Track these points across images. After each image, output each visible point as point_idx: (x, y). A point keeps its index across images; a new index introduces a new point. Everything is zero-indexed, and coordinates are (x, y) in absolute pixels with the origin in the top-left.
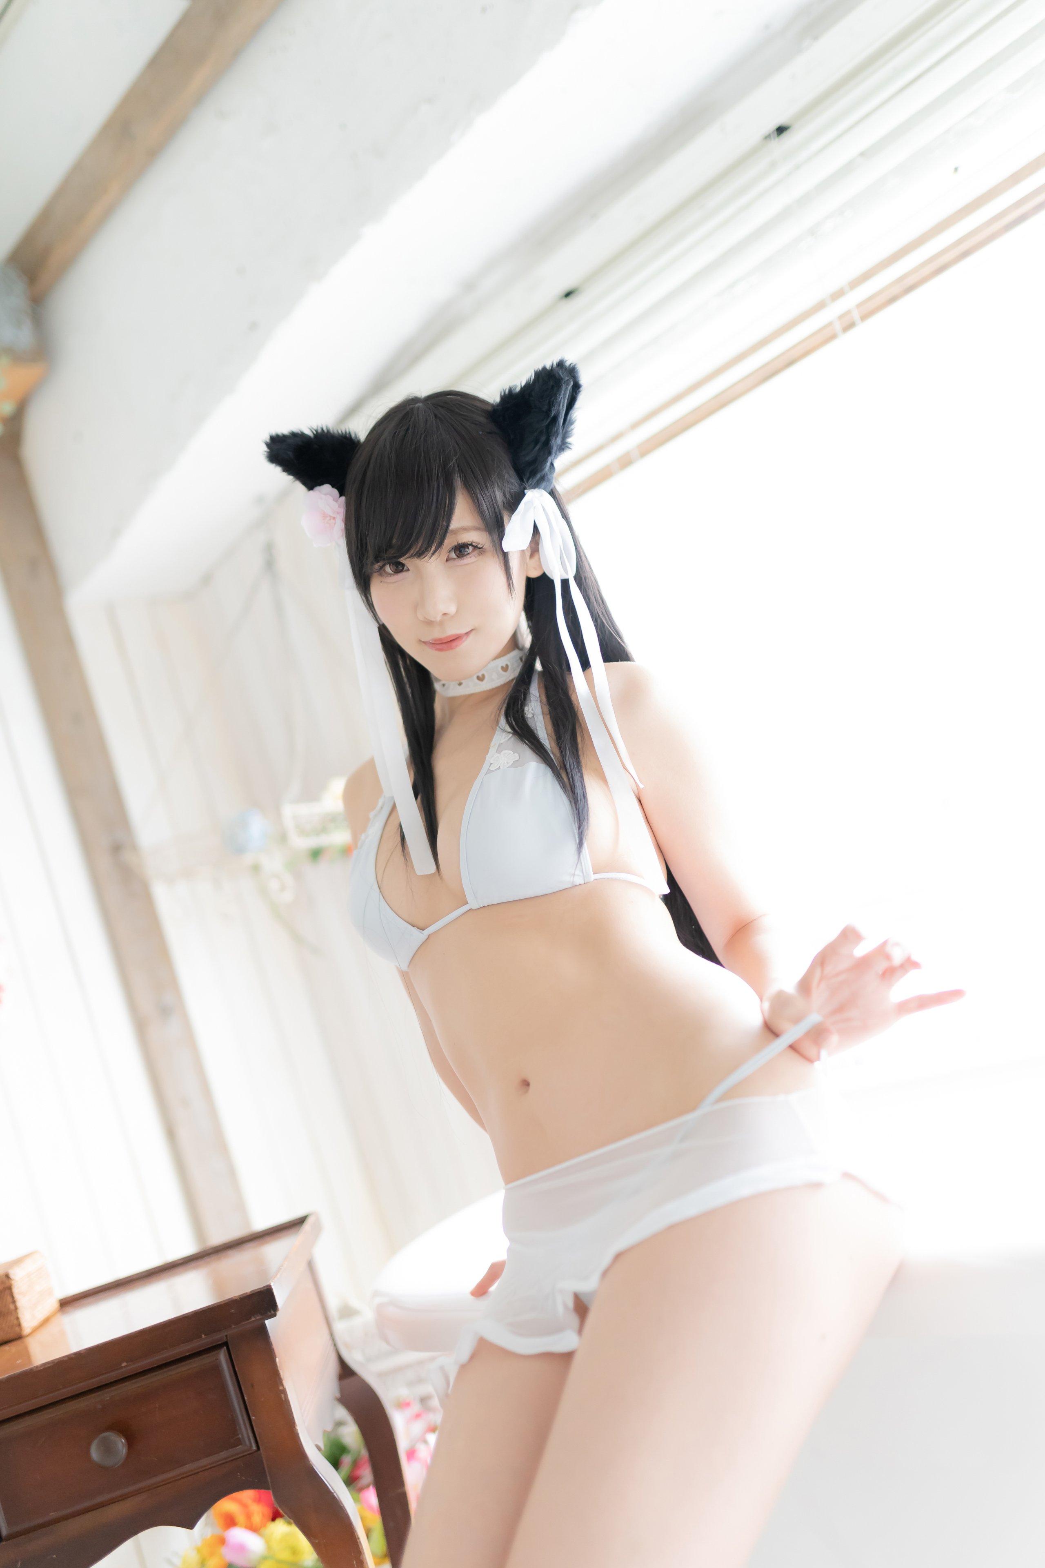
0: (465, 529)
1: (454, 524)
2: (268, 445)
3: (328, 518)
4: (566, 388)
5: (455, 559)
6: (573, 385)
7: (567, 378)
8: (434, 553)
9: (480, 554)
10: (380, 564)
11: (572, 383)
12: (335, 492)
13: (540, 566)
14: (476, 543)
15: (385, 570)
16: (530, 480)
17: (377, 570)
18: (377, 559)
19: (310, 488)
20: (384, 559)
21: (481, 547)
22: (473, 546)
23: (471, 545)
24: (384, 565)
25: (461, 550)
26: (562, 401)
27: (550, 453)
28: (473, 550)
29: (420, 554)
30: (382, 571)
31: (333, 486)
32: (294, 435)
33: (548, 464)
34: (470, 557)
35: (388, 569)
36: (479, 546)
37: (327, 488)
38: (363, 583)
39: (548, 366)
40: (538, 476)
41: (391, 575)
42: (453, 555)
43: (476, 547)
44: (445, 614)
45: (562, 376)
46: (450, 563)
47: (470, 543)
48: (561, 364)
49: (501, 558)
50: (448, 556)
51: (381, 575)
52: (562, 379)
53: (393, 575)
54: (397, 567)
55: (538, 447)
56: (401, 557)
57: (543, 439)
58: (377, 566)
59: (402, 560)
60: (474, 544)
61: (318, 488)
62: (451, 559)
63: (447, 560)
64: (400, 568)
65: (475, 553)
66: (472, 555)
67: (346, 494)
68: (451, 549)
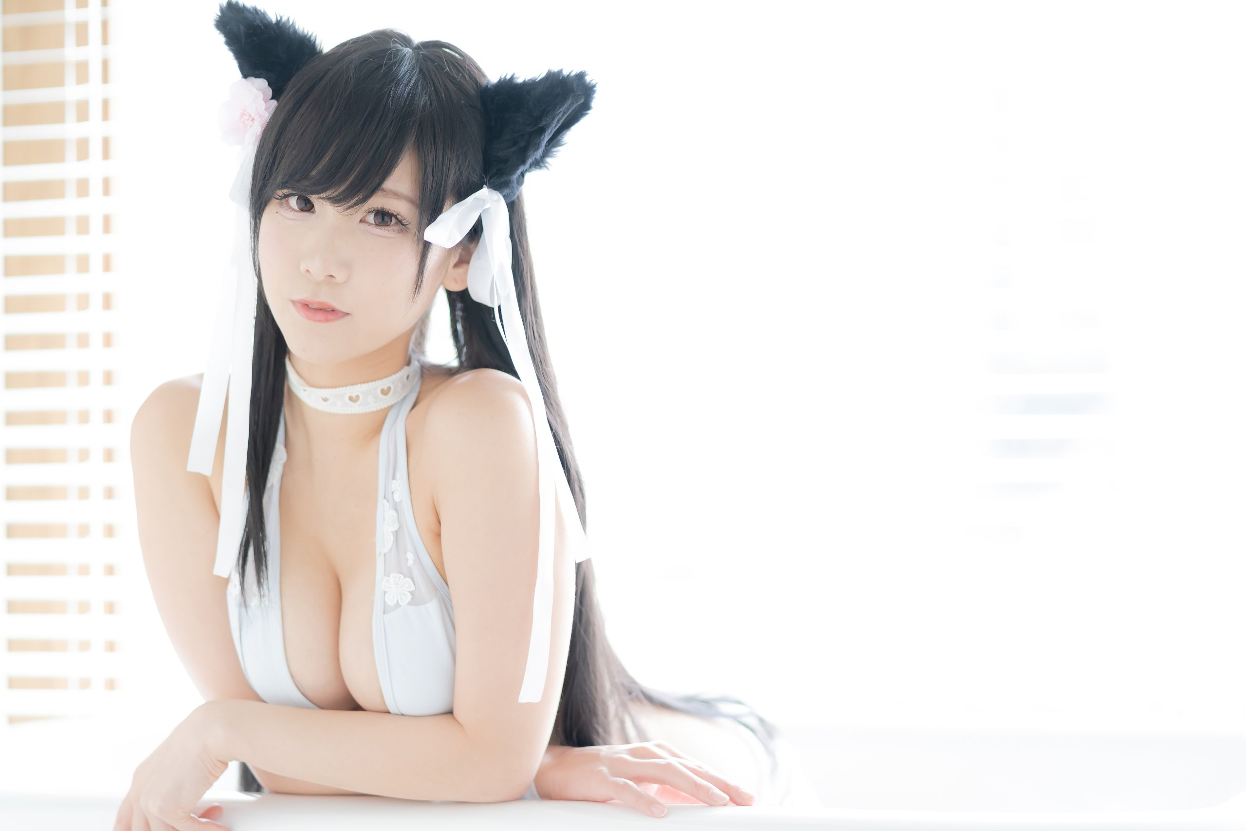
0: (396, 195)
2: (222, 10)
3: (246, 116)
4: (572, 104)
5: (370, 224)
6: (582, 104)
7: (579, 93)
8: (350, 207)
9: (400, 231)
10: (286, 191)
11: (582, 101)
12: (270, 92)
13: (465, 278)
14: (402, 217)
15: (287, 201)
17: (278, 197)
18: (283, 185)
19: (245, 76)
20: (292, 188)
21: (406, 224)
22: (397, 218)
23: (395, 216)
25: (384, 217)
26: (562, 115)
27: (524, 162)
28: (396, 224)
29: (336, 200)
30: (284, 200)
31: (269, 85)
32: (256, 11)
33: (519, 172)
34: (389, 231)
35: (293, 201)
36: (403, 222)
37: (262, 83)
38: (259, 203)
39: (565, 73)
40: (503, 179)
41: (293, 209)
42: (371, 218)
43: (399, 222)
44: (332, 276)
45: (575, 90)
46: (362, 225)
47: (395, 214)
48: (581, 76)
49: (421, 246)
50: (364, 216)
51: (281, 205)
52: (573, 91)
53: (295, 211)
54: (306, 204)
55: (514, 149)
56: (313, 193)
57: (522, 144)
58: (280, 193)
59: (313, 198)
60: (399, 217)
61: (252, 79)
62: (367, 223)
63: (361, 221)
64: (307, 206)
65: (396, 228)
66: (391, 228)
67: (281, 99)
68: (373, 211)
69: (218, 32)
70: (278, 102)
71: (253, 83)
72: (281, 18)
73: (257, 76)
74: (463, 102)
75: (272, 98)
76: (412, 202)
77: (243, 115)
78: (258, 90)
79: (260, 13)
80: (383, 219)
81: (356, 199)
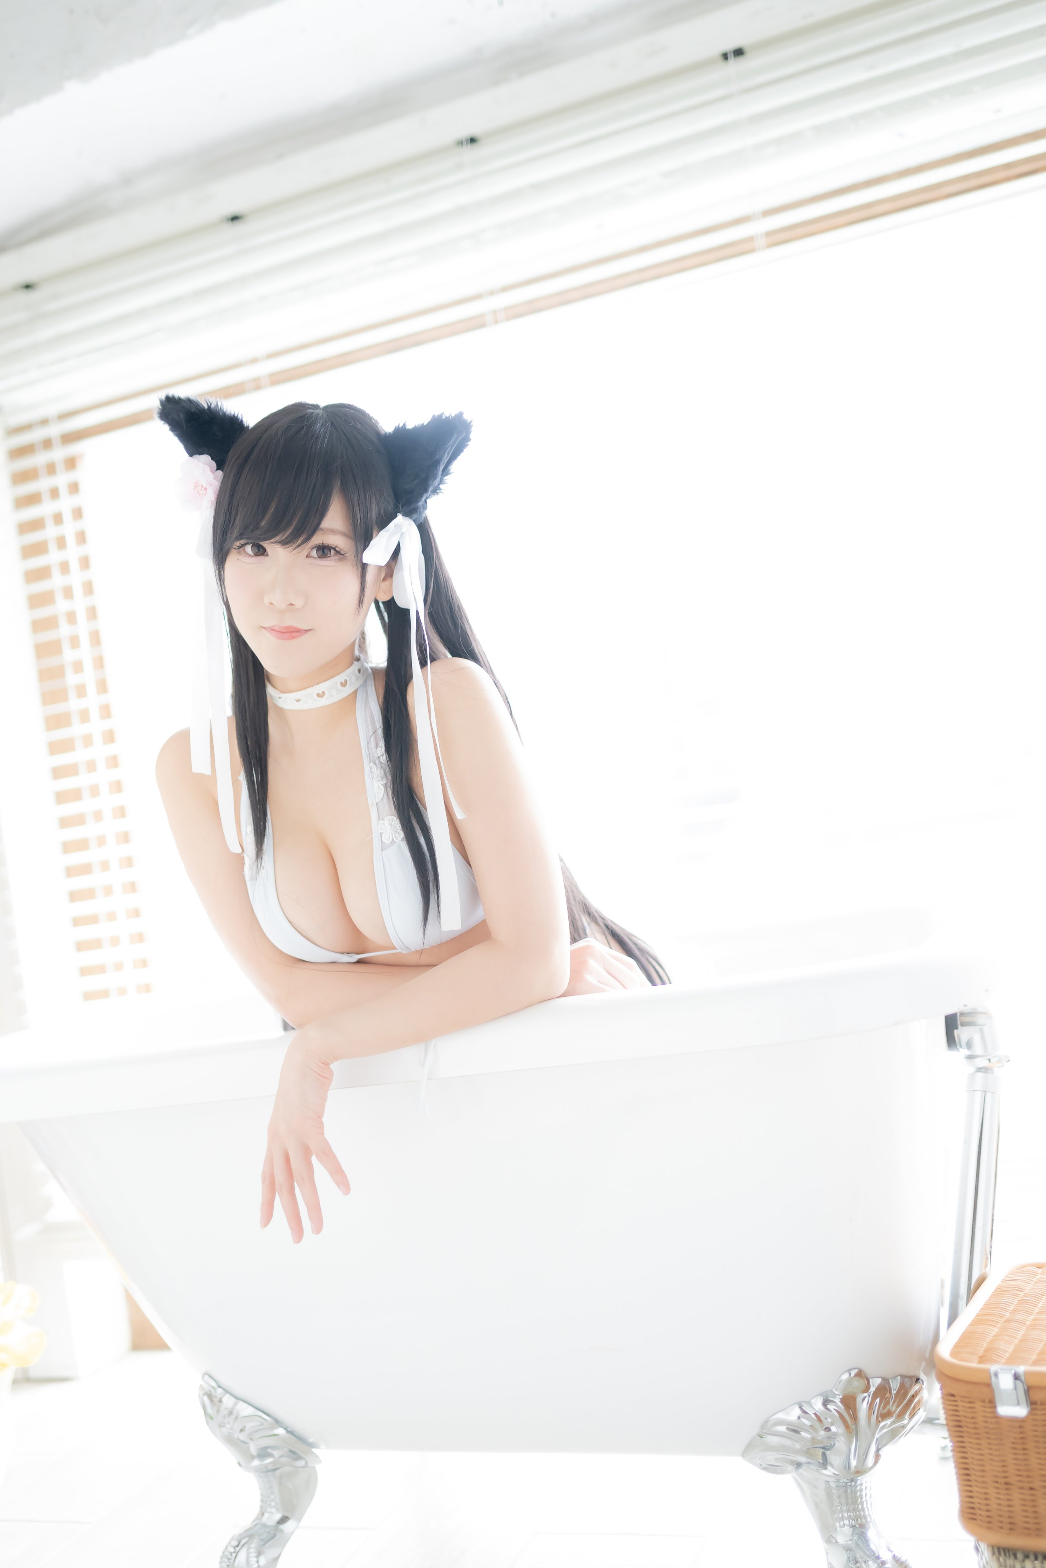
0: (333, 532)
1: (326, 523)
2: (162, 403)
3: (200, 488)
4: (456, 438)
6: (463, 437)
7: (459, 430)
8: (297, 547)
9: (340, 560)
10: (242, 542)
11: (463, 435)
12: (214, 464)
13: (391, 590)
14: (339, 548)
15: (244, 549)
16: (405, 506)
17: (237, 548)
18: (240, 537)
19: (191, 455)
20: (247, 538)
22: (335, 550)
23: (334, 549)
24: (247, 544)
25: (324, 550)
26: (449, 448)
27: (426, 490)
28: (335, 554)
29: (285, 543)
30: (241, 549)
31: (212, 459)
32: (189, 402)
33: (424, 499)
34: (331, 560)
35: (248, 549)
36: (342, 552)
37: (206, 458)
38: (221, 556)
40: (413, 506)
41: (250, 555)
42: (314, 553)
43: (338, 552)
44: (291, 604)
45: (457, 427)
46: (309, 560)
47: (334, 546)
48: (459, 416)
49: (360, 570)
50: (309, 553)
51: (239, 553)
52: (455, 428)
53: (252, 556)
54: (259, 550)
55: (417, 481)
56: (265, 539)
57: (423, 477)
58: (238, 544)
59: (265, 544)
60: (337, 549)
61: (197, 456)
62: (312, 557)
63: (307, 557)
64: (260, 551)
65: (336, 558)
66: (332, 558)
67: (225, 468)
68: (316, 547)
69: (163, 422)
70: (222, 471)
71: (198, 460)
72: (211, 404)
73: (201, 453)
74: (370, 449)
75: (217, 469)
76: (345, 535)
77: (196, 486)
78: (204, 464)
79: (193, 402)
80: (323, 552)
81: (302, 538)
